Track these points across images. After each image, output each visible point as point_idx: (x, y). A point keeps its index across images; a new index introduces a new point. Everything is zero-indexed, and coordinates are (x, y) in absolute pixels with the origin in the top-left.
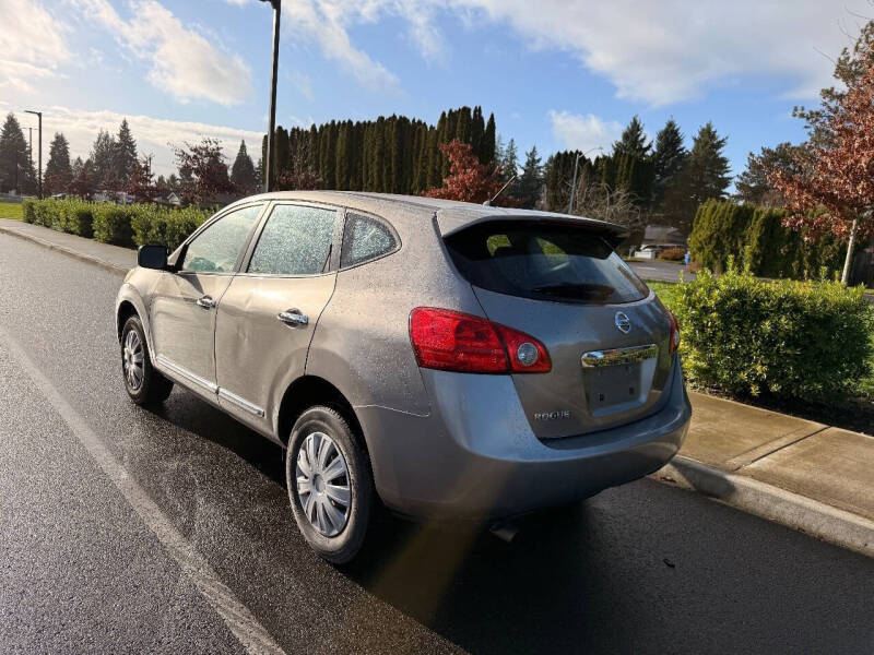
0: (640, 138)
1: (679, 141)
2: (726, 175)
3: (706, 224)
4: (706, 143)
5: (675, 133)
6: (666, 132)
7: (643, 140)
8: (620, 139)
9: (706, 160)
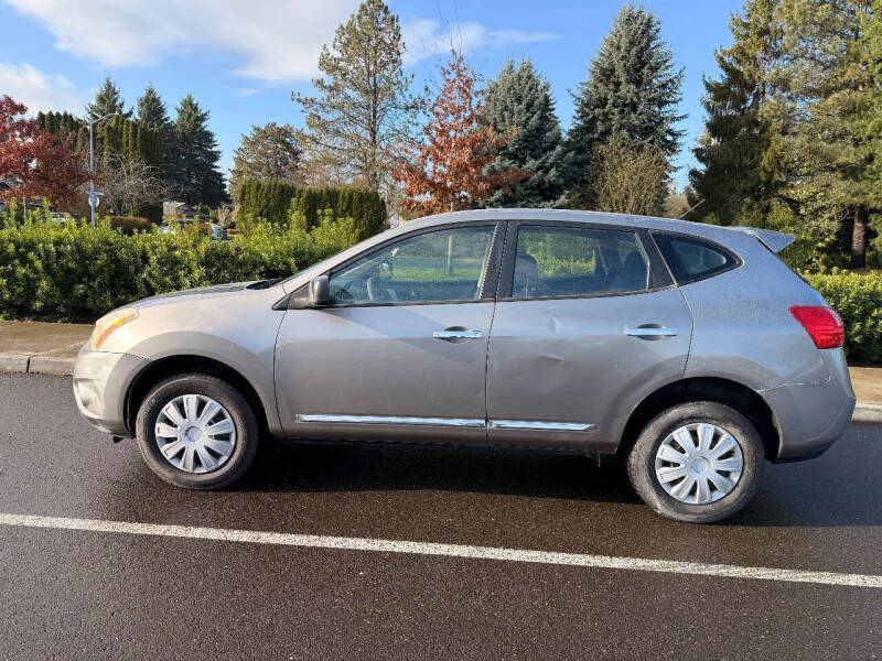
0: (117, 103)
1: (161, 111)
2: (214, 149)
3: (253, 201)
4: (190, 116)
5: (156, 101)
6: (147, 100)
7: (121, 105)
8: (94, 102)
9: (193, 133)
